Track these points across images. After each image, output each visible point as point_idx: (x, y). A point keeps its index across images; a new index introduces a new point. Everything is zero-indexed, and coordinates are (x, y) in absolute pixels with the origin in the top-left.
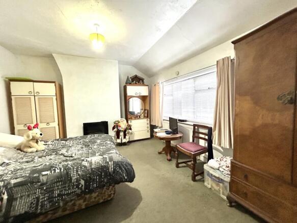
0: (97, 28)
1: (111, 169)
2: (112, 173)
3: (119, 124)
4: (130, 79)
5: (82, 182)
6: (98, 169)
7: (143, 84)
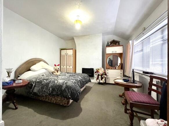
0: (78, 18)
1: (63, 88)
2: (63, 91)
3: (99, 70)
4: (110, 43)
5: (51, 89)
6: (58, 85)
7: (119, 45)
